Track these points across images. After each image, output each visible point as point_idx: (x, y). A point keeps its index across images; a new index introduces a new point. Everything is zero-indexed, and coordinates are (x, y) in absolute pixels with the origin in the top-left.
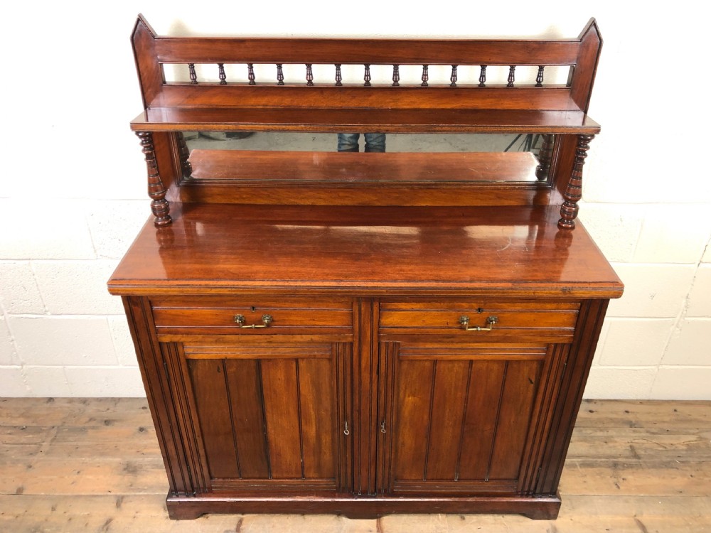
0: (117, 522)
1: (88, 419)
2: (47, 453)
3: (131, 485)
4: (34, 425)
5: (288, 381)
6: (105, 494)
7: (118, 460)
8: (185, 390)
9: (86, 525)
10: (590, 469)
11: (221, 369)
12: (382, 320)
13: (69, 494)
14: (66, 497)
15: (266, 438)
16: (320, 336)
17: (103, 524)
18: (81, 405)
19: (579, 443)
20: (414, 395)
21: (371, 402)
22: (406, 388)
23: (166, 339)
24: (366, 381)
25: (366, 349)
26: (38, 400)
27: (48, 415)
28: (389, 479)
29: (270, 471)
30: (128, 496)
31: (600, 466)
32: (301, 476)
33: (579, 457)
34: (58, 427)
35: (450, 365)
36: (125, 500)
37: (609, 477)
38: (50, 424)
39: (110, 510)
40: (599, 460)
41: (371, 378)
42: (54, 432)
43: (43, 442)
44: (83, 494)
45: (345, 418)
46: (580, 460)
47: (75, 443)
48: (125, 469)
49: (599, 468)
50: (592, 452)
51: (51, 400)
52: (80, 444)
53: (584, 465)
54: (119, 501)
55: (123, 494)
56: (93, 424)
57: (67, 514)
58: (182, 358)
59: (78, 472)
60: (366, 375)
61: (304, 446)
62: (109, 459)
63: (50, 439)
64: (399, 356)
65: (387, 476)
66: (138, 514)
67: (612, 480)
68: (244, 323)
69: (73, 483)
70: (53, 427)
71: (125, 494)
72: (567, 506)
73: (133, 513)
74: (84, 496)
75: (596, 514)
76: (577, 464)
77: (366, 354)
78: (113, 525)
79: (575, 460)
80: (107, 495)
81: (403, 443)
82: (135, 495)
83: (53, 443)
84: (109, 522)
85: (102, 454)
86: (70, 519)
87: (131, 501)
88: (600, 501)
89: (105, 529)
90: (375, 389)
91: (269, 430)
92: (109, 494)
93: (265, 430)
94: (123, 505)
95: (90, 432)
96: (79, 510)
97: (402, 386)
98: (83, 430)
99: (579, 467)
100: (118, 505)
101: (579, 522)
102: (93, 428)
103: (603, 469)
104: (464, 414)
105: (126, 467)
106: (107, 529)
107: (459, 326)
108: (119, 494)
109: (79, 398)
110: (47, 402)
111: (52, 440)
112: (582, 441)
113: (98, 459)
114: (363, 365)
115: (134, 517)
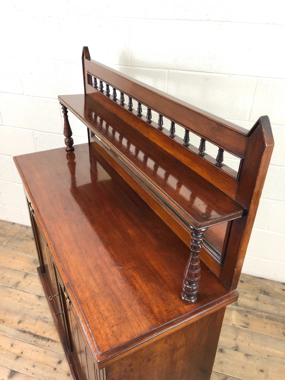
0: (22, 284)
1: (26, 236)
2: (4, 247)
3: (33, 270)
4: (3, 233)
6: (21, 270)
7: (32, 256)
9: (9, 282)
10: (271, 321)
13: (7, 267)
14: (4, 268)
17: (16, 283)
18: (25, 229)
19: (269, 305)
26: (8, 222)
27: (11, 230)
30: (30, 274)
31: (278, 321)
33: (266, 313)
34: (13, 236)
36: (28, 275)
37: (280, 328)
38: (10, 234)
39: (20, 278)
40: (278, 318)
42: (10, 238)
43: (4, 241)
44: (12, 268)
46: (266, 314)
47: (17, 245)
48: (33, 262)
49: (277, 322)
50: (276, 312)
51: (14, 224)
52: (19, 246)
53: (268, 318)
54: (26, 275)
55: (28, 272)
56: (27, 238)
57: (2, 275)
59: (14, 258)
62: (28, 255)
63: (7, 241)
66: (32, 283)
67: (281, 331)
69: (10, 262)
70: (10, 236)
71: (29, 273)
72: (249, 337)
73: (29, 282)
74: (12, 269)
75: (265, 346)
76: (264, 316)
78: (20, 284)
79: (263, 314)
80: (22, 271)
82: (33, 274)
83: (8, 243)
84: (18, 283)
85: (26, 253)
86: (3, 278)
87: (31, 277)
88: (270, 340)
89: (16, 285)
92: (23, 271)
94: (27, 277)
95: (25, 241)
96: (8, 275)
98: (22, 240)
99: (264, 318)
100: (25, 277)
101: (253, 348)
102: (27, 240)
103: (279, 323)
105: (34, 260)
106: (16, 286)
108: (27, 272)
109: (25, 226)
110: (12, 224)
111: (8, 241)
112: (272, 305)
113: (24, 254)
115: (29, 284)
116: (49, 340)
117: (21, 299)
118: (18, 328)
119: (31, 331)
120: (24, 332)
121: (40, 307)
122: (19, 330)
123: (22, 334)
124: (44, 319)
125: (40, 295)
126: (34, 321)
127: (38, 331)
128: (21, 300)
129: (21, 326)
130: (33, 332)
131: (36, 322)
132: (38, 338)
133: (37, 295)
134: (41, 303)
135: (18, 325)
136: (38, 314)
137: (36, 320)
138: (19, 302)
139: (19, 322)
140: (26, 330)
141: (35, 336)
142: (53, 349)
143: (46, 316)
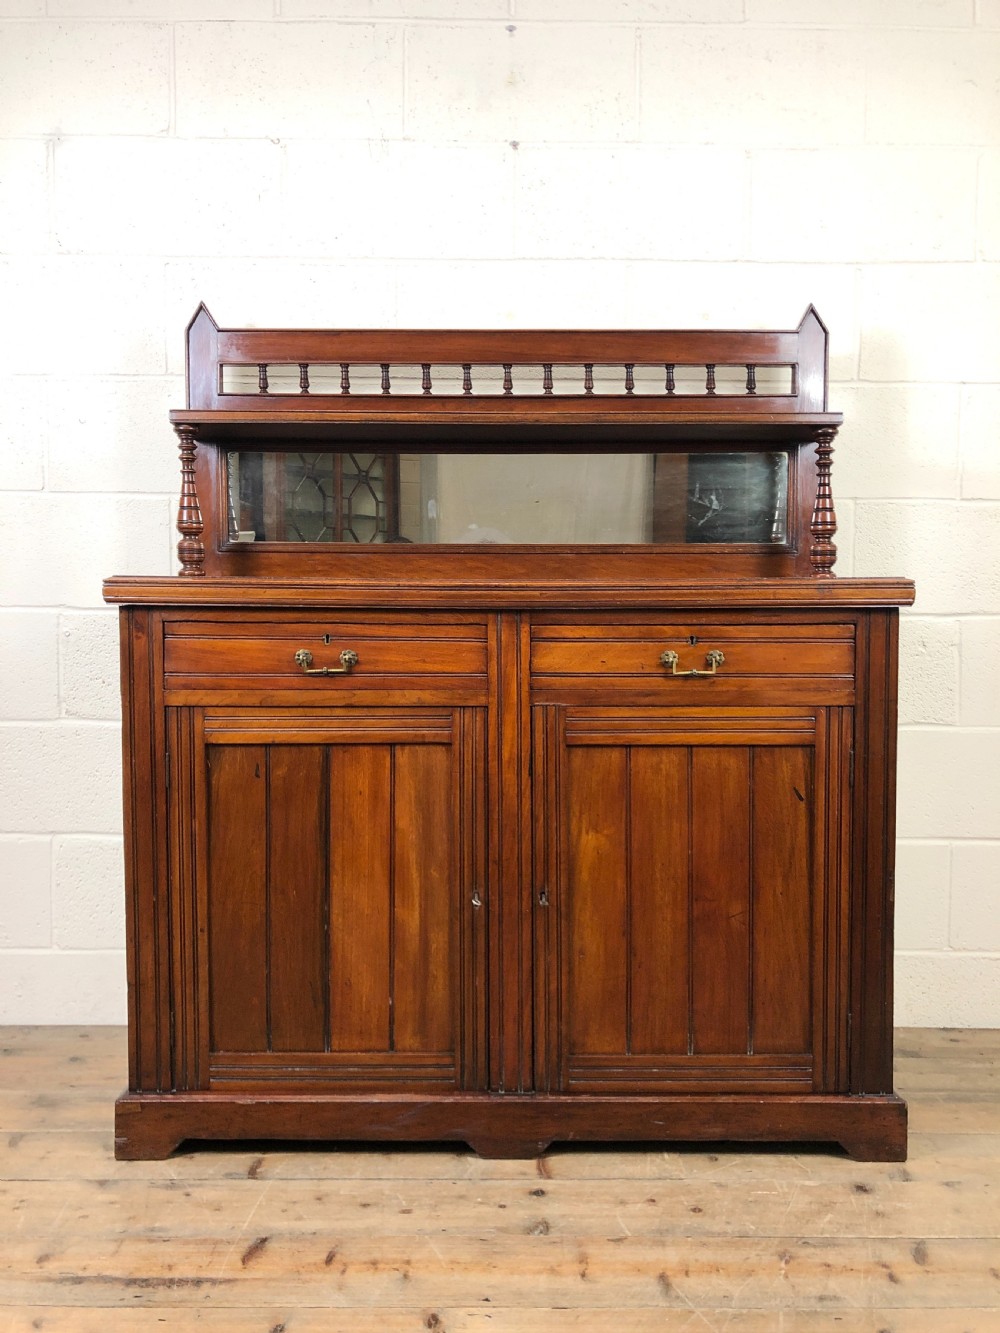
3: (43, 1121)
5: (375, 796)
7: (20, 1092)
8: (192, 816)
11: (262, 770)
12: (536, 661)
15: (326, 936)
16: (434, 692)
20: (596, 828)
21: (520, 842)
22: (581, 813)
23: (178, 698)
24: (511, 790)
25: (510, 718)
28: (559, 1047)
29: (327, 1034)
30: (33, 1134)
32: (386, 1044)
35: (654, 759)
36: (26, 1138)
41: (519, 785)
45: (474, 884)
48: (33, 1103)
53: (953, 1099)
54: (16, 1140)
55: (23, 1131)
58: (198, 741)
60: (510, 776)
61: (396, 961)
64: (565, 738)
65: (554, 1037)
66: (51, 1154)
68: (311, 665)
73: (39, 1153)
75: (986, 1155)
77: (509, 732)
79: (932, 1092)
81: (582, 952)
82: (48, 1133)
87: (38, 1140)
88: (992, 1140)
90: (526, 807)
91: (334, 917)
93: (326, 919)
94: (21, 1144)
97: (576, 808)
99: (942, 1102)
100: (13, 1143)
103: (990, 1104)
104: (690, 876)
105: (35, 1100)
107: (661, 671)
108: (17, 1130)
112: (943, 1073)
114: (506, 755)
115: (43, 1158)
116: (198, 1282)
117: (22, 1201)
118: (47, 1274)
119: (107, 1273)
120: (78, 1280)
121: (117, 1206)
122: (49, 1280)
123: (71, 1287)
124: (150, 1234)
125: (102, 1178)
126: (112, 1247)
127: (138, 1269)
128: (25, 1204)
129: (52, 1268)
130: (118, 1274)
131: (119, 1247)
132: (148, 1286)
133: (90, 1181)
134: (113, 1197)
135: (41, 1268)
136: (118, 1227)
137: (116, 1241)
138: (17, 1208)
139: (42, 1259)
140: (81, 1274)
141: (131, 1282)
142: (227, 1301)
143: (157, 1225)
